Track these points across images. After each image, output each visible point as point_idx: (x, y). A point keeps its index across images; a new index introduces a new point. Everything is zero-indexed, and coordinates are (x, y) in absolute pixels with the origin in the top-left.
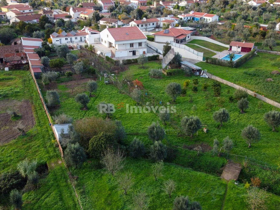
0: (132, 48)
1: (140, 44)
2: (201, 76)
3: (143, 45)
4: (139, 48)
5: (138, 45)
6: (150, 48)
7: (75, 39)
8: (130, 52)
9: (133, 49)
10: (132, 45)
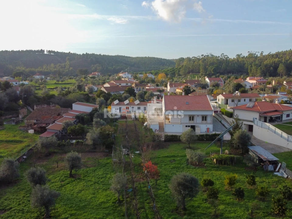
0: (191, 122)
1: (204, 118)
2: (276, 173)
3: (209, 119)
4: (202, 123)
5: (200, 118)
6: (223, 126)
7: (138, 109)
8: (186, 126)
9: (194, 123)
10: (191, 118)
